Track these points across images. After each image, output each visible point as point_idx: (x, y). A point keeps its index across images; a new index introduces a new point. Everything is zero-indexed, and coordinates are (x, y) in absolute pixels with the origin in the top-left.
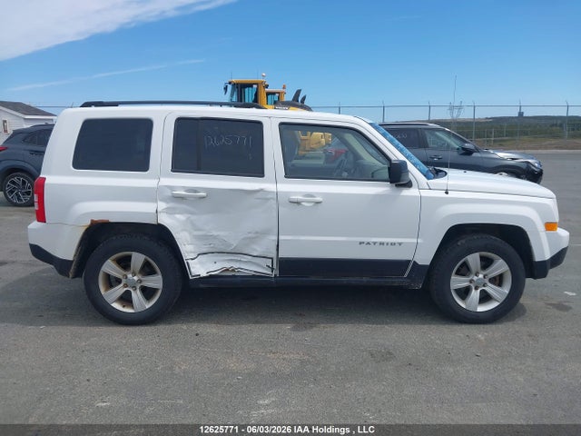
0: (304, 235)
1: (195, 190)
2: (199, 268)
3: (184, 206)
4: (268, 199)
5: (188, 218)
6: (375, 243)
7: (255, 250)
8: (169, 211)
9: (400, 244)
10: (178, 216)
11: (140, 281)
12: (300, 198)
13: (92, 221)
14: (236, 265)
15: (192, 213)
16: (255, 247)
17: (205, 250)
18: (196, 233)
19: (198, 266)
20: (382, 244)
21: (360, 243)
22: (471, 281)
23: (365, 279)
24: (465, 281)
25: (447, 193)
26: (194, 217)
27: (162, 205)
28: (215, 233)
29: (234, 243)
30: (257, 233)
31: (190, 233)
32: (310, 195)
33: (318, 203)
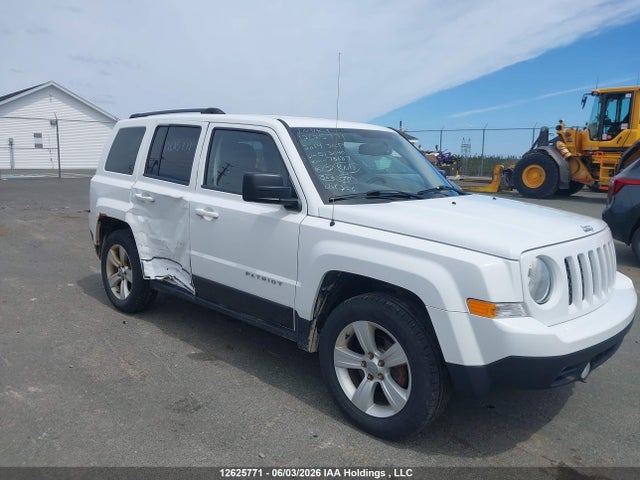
1: (147, 193)
2: (152, 271)
3: (144, 209)
4: (185, 210)
5: (147, 221)
6: (258, 277)
8: (135, 212)
9: (280, 283)
10: (140, 217)
12: (201, 210)
13: (100, 213)
15: (149, 216)
17: (157, 255)
18: (151, 236)
19: (151, 268)
20: (264, 279)
21: (247, 273)
22: (365, 364)
24: (355, 361)
25: (332, 224)
26: (150, 221)
27: (131, 205)
28: (163, 239)
29: (173, 252)
31: (147, 235)
32: (210, 209)
33: (216, 218)
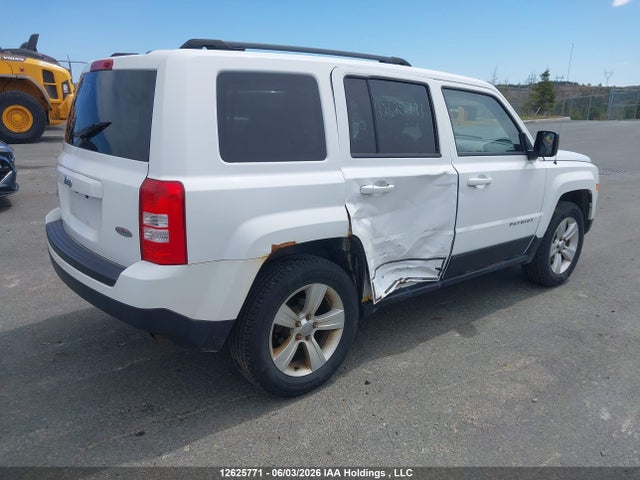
0: (473, 224)
1: (382, 182)
4: (450, 185)
6: (518, 223)
7: (429, 251)
9: (532, 220)
11: (314, 325)
12: (475, 179)
13: (274, 246)
14: (404, 275)
16: (428, 247)
17: (380, 263)
18: (376, 241)
20: (522, 222)
21: (511, 224)
23: (503, 263)
25: (556, 163)
27: (351, 208)
28: (392, 238)
29: (407, 248)
30: (434, 229)
32: (482, 176)
33: (488, 184)
